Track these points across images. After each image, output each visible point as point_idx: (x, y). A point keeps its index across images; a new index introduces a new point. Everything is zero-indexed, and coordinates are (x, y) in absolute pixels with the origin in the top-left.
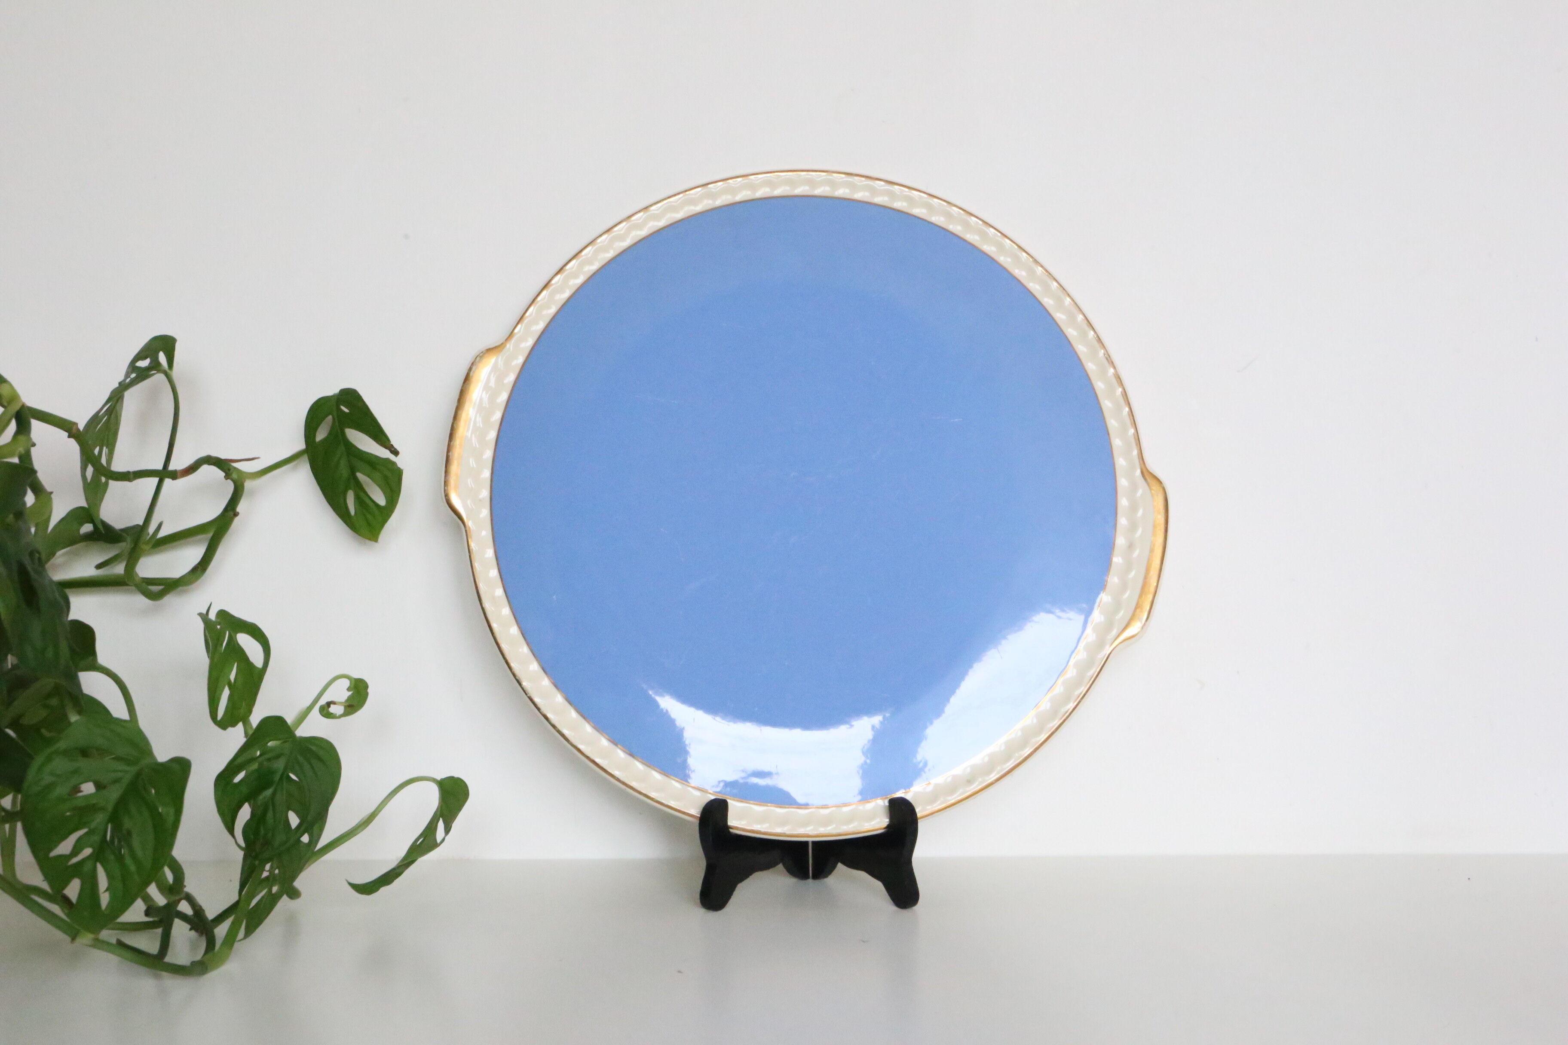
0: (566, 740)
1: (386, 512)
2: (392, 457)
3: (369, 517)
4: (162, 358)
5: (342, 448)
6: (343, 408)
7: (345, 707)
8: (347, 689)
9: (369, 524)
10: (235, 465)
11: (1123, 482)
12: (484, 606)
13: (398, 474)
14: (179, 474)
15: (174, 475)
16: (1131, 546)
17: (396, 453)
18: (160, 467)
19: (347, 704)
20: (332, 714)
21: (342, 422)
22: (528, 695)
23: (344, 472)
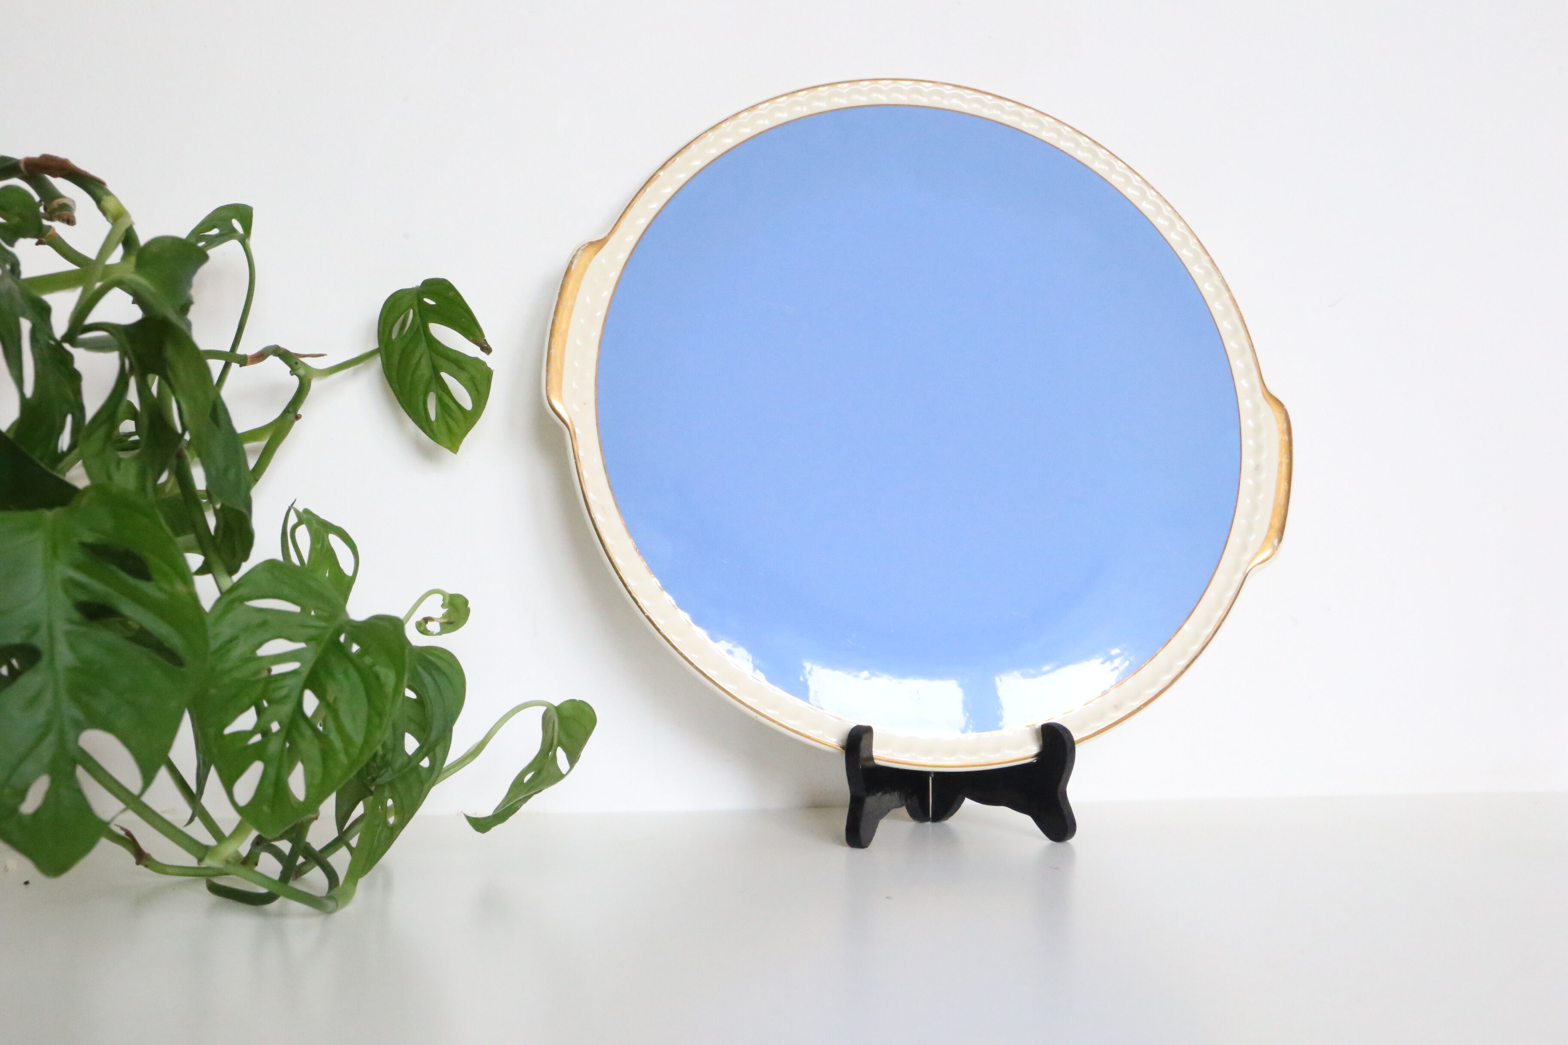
0: (691, 665)
1: (471, 418)
2: (482, 356)
3: (452, 423)
4: (236, 224)
5: (423, 346)
6: (427, 300)
7: (441, 624)
8: (442, 606)
9: (450, 430)
10: (302, 359)
11: (1245, 404)
12: (593, 517)
13: (488, 374)
14: (249, 360)
15: (243, 361)
16: (1257, 468)
17: (487, 349)
18: (227, 349)
19: (446, 620)
20: (429, 631)
21: (426, 315)
22: (646, 614)
23: (425, 371)
